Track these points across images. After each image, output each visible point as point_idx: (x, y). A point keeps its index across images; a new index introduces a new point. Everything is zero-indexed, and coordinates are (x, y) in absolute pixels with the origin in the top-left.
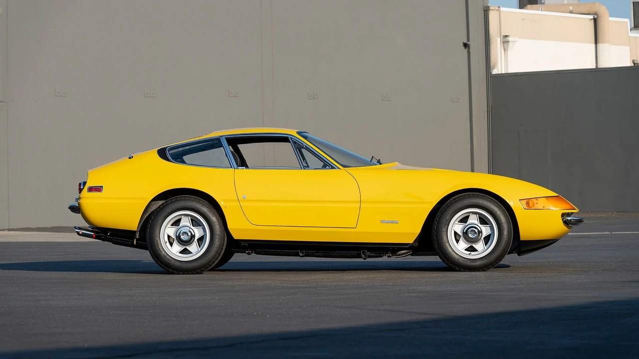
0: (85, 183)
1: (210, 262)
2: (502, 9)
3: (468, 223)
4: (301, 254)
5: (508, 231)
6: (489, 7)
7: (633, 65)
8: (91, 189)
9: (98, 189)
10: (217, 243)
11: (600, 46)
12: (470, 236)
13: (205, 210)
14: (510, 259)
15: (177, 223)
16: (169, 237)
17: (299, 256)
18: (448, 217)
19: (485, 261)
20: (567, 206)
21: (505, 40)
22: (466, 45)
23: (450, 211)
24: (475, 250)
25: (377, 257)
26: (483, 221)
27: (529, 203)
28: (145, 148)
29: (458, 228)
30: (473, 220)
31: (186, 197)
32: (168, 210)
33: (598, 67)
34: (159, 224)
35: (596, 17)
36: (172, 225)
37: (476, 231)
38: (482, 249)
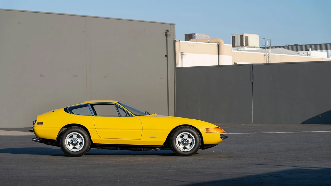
0: (36, 121)
1: (84, 152)
2: (181, 41)
3: (184, 138)
4: (119, 149)
5: (199, 141)
6: (175, 40)
7: (234, 64)
8: (38, 124)
9: (41, 123)
10: (87, 145)
11: (220, 55)
12: (184, 143)
13: (82, 132)
14: (200, 151)
15: (71, 137)
16: (68, 142)
17: (118, 149)
18: (176, 136)
19: (190, 153)
20: (222, 132)
21: (182, 54)
22: (166, 56)
23: (177, 133)
24: (187, 148)
25: (148, 150)
26: (189, 137)
27: (207, 130)
28: (59, 108)
29: (180, 140)
30: (186, 137)
31: (75, 127)
32: (68, 132)
33: (219, 65)
34: (64, 137)
35: (218, 44)
36: (69, 138)
37: (187, 141)
38: (189, 148)
